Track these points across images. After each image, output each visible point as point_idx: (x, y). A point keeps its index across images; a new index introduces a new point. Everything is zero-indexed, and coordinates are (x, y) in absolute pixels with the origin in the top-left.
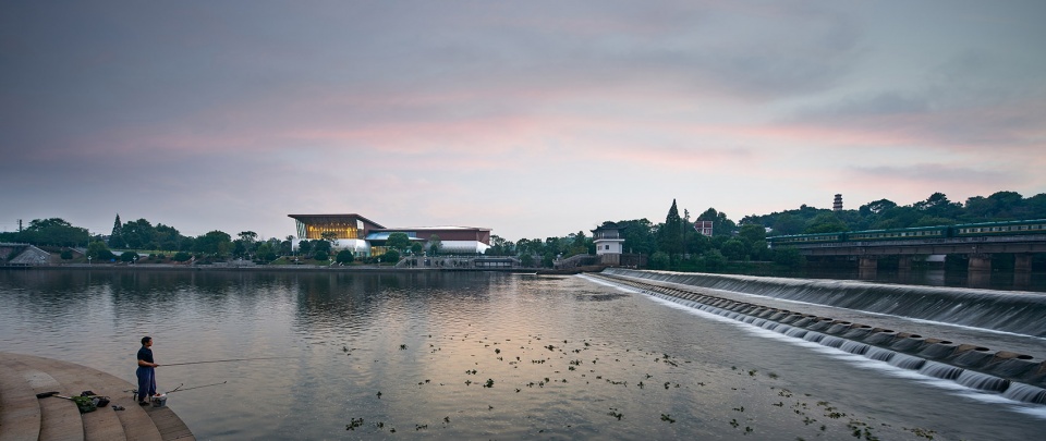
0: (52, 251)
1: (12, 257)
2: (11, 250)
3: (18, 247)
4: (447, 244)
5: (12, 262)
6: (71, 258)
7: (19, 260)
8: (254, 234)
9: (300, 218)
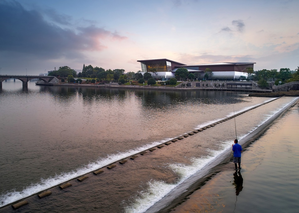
0: (60, 79)
1: (49, 81)
2: (49, 78)
3: (51, 77)
4: (216, 74)
5: (49, 83)
6: (64, 81)
7: (51, 82)
8: (124, 70)
9: (142, 62)
